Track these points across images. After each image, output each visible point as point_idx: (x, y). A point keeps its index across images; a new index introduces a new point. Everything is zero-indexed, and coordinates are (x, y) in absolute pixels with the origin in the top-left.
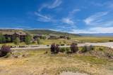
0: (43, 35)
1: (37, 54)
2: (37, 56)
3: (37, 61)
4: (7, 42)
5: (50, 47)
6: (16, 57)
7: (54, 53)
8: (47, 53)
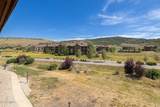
0: (110, 46)
1: (101, 73)
3: (102, 84)
4: (70, 54)
5: (123, 65)
6: (78, 72)
7: (132, 77)
8: (117, 73)
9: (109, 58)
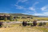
0: (18, 17)
2: (15, 27)
3: (15, 30)
5: (22, 23)
7: (24, 26)
8: (20, 25)
9: (18, 21)
